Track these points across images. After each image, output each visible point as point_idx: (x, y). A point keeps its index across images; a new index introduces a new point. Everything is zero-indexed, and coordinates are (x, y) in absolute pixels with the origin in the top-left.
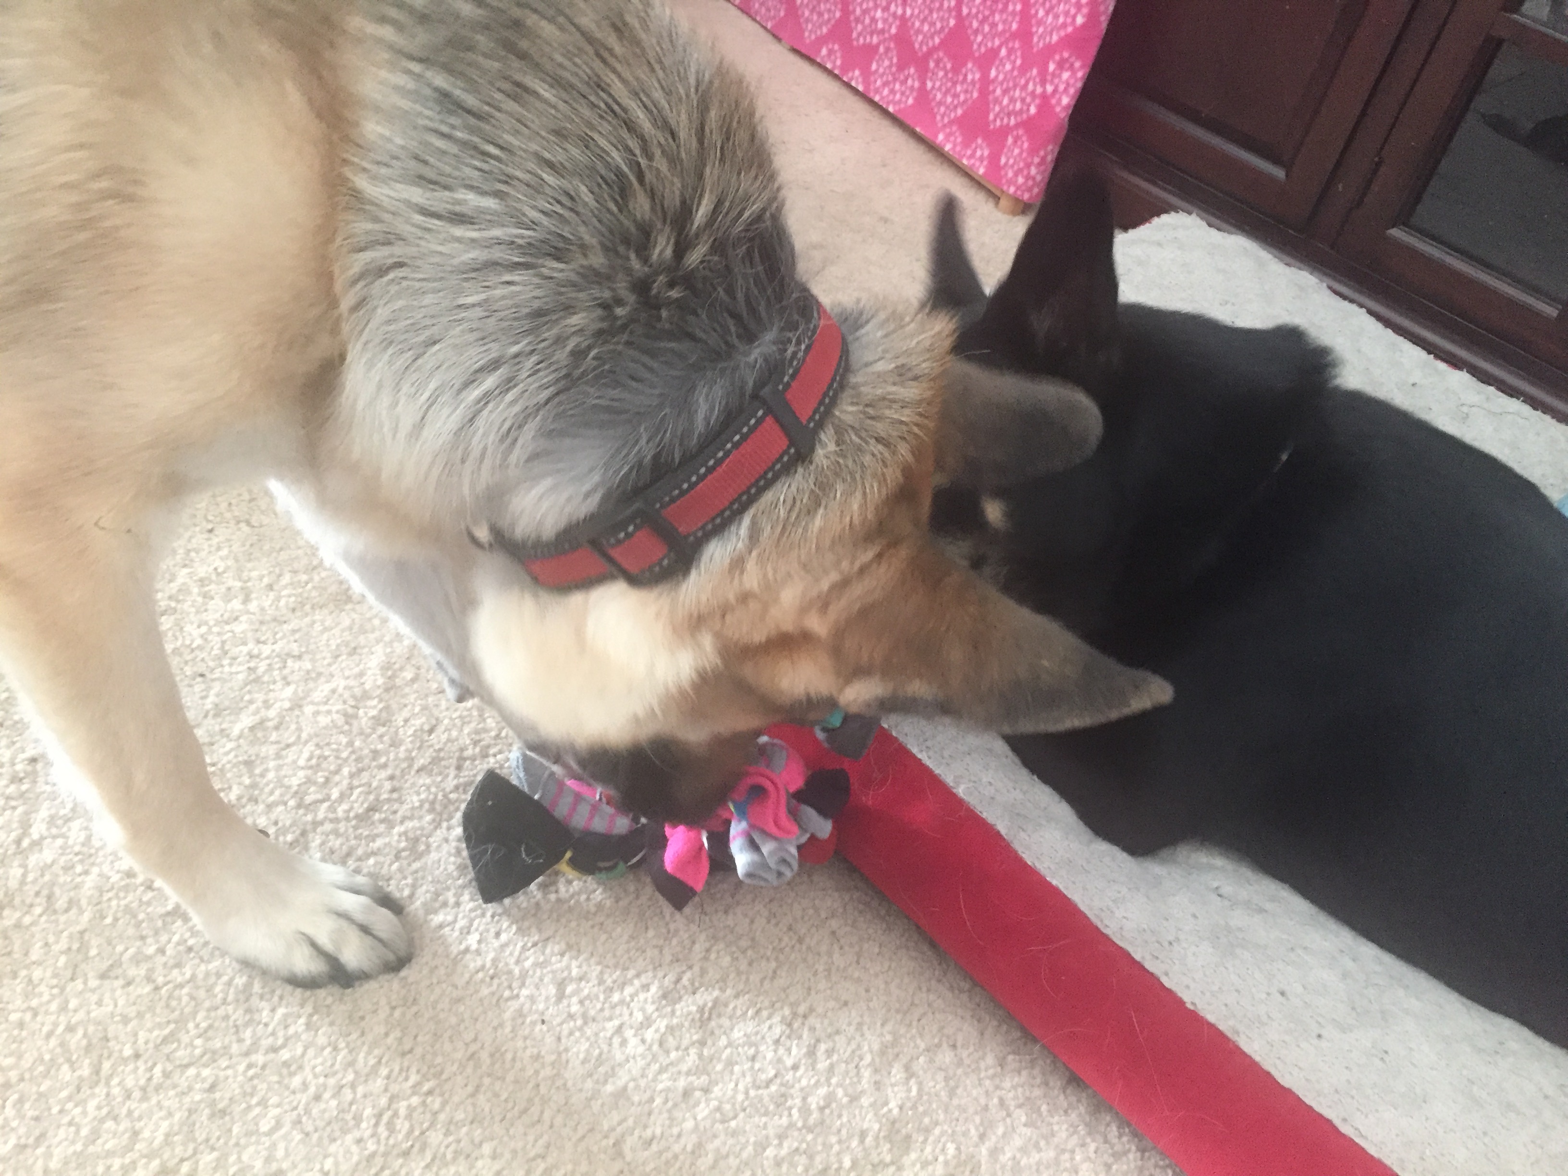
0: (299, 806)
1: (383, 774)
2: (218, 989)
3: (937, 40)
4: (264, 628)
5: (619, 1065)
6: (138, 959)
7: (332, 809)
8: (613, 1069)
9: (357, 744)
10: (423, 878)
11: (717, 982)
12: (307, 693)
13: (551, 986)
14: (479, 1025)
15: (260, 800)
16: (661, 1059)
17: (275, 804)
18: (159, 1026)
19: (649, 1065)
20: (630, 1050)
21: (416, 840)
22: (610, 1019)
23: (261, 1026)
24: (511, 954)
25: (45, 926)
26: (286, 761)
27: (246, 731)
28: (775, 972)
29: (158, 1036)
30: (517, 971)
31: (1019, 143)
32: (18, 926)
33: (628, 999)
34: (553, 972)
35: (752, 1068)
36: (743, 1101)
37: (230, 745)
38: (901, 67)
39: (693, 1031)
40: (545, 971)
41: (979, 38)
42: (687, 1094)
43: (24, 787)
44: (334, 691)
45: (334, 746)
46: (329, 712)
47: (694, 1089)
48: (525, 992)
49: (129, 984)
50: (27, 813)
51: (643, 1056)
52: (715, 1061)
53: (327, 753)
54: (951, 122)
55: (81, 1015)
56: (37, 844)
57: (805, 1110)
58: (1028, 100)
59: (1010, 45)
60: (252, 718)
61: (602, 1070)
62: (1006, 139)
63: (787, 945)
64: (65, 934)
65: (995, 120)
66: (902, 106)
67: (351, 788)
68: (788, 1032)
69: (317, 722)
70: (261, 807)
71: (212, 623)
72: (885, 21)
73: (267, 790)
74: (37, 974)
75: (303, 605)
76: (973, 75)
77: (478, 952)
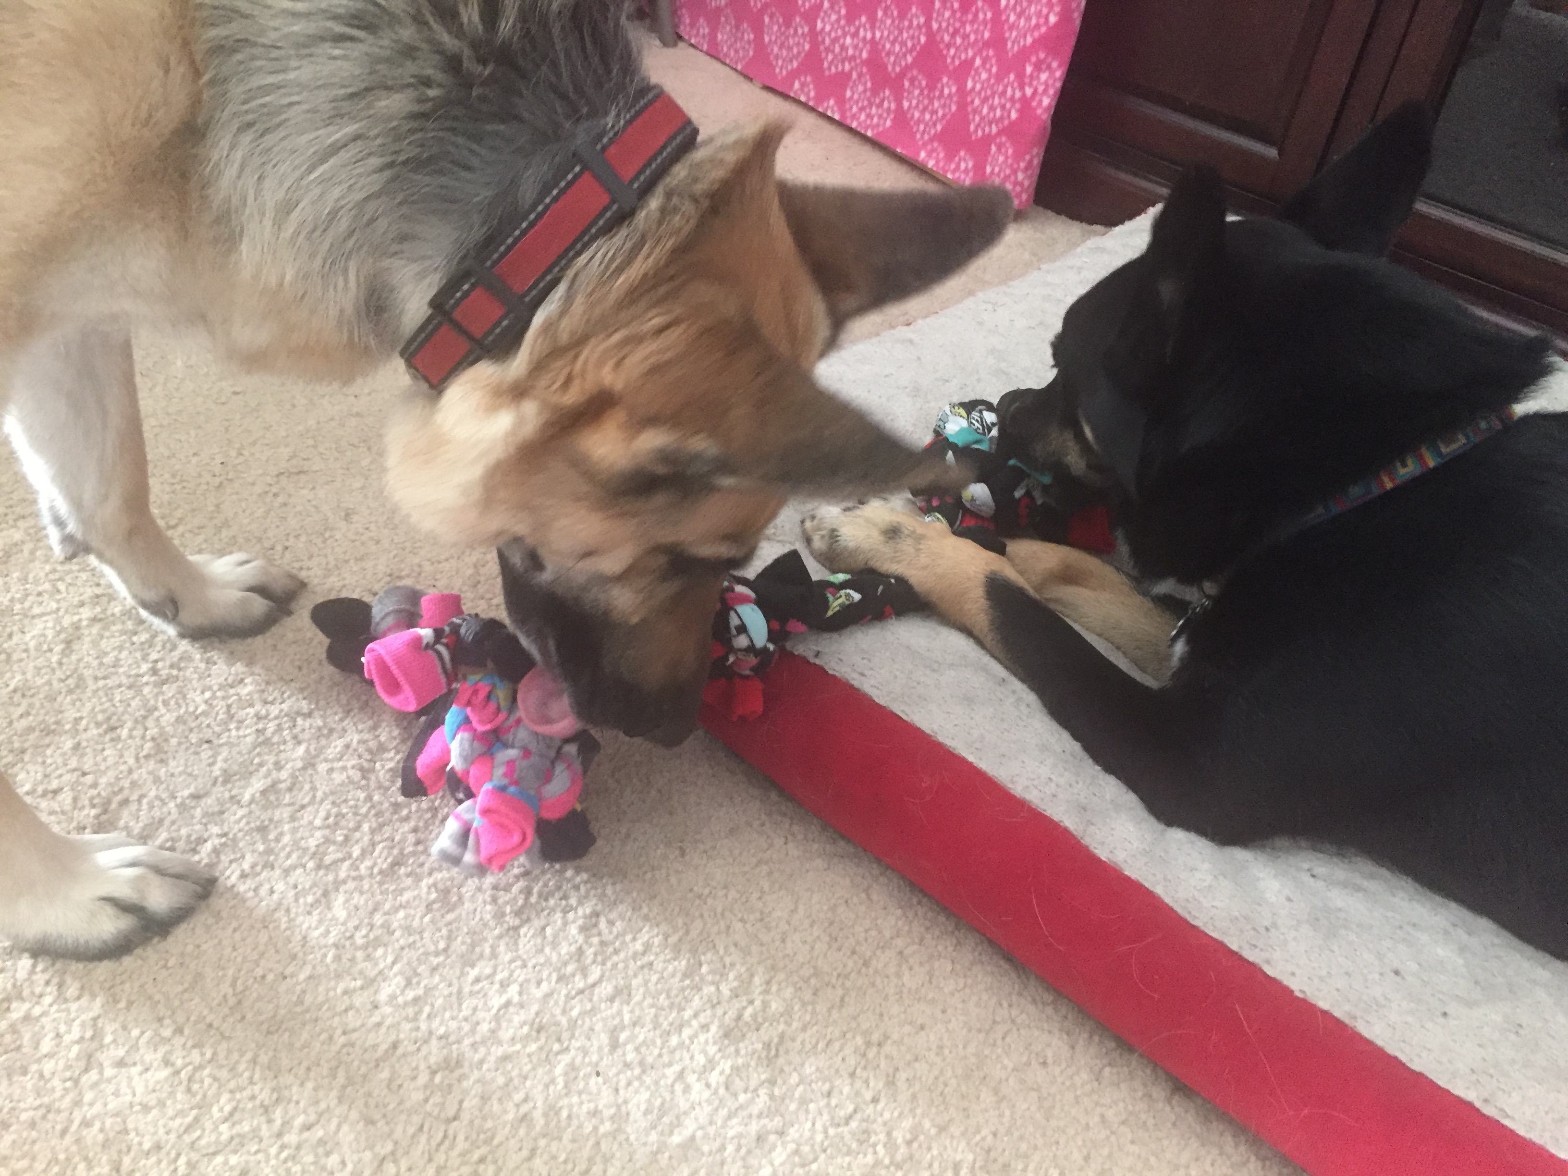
3: (909, 59)
4: (271, 689)
5: (685, 1113)
8: (678, 1117)
10: (458, 929)
11: (781, 1016)
12: (320, 750)
13: (602, 1035)
14: (528, 1083)
15: (276, 865)
16: (729, 1103)
17: (294, 867)
18: (181, 1113)
19: (717, 1110)
20: (694, 1096)
21: (446, 892)
22: (670, 1064)
23: (292, 1105)
24: (556, 1003)
25: (56, 1015)
26: (302, 822)
27: (258, 795)
28: (842, 999)
29: (181, 1125)
30: (564, 1021)
31: (1003, 150)
32: (27, 1018)
33: (687, 1042)
34: (604, 1020)
35: (828, 1105)
36: (822, 1142)
37: (240, 813)
38: (875, 91)
39: (760, 1069)
40: (594, 1019)
41: (952, 51)
42: (760, 1139)
44: (347, 746)
45: (352, 803)
46: (344, 768)
47: (768, 1133)
48: (575, 1044)
49: (147, 1070)
51: (709, 1102)
52: (787, 1101)
53: (344, 811)
54: (931, 140)
55: (98, 1108)
57: (891, 1145)
58: (1008, 106)
59: (984, 54)
60: (262, 781)
61: (666, 1120)
62: (990, 149)
63: (853, 971)
64: (77, 1022)
65: (976, 131)
66: (881, 129)
67: (373, 844)
68: (863, 1063)
69: (332, 780)
70: (278, 872)
71: (215, 688)
72: (856, 47)
73: (282, 855)
74: (48, 1067)
76: (949, 88)
77: (522, 1006)
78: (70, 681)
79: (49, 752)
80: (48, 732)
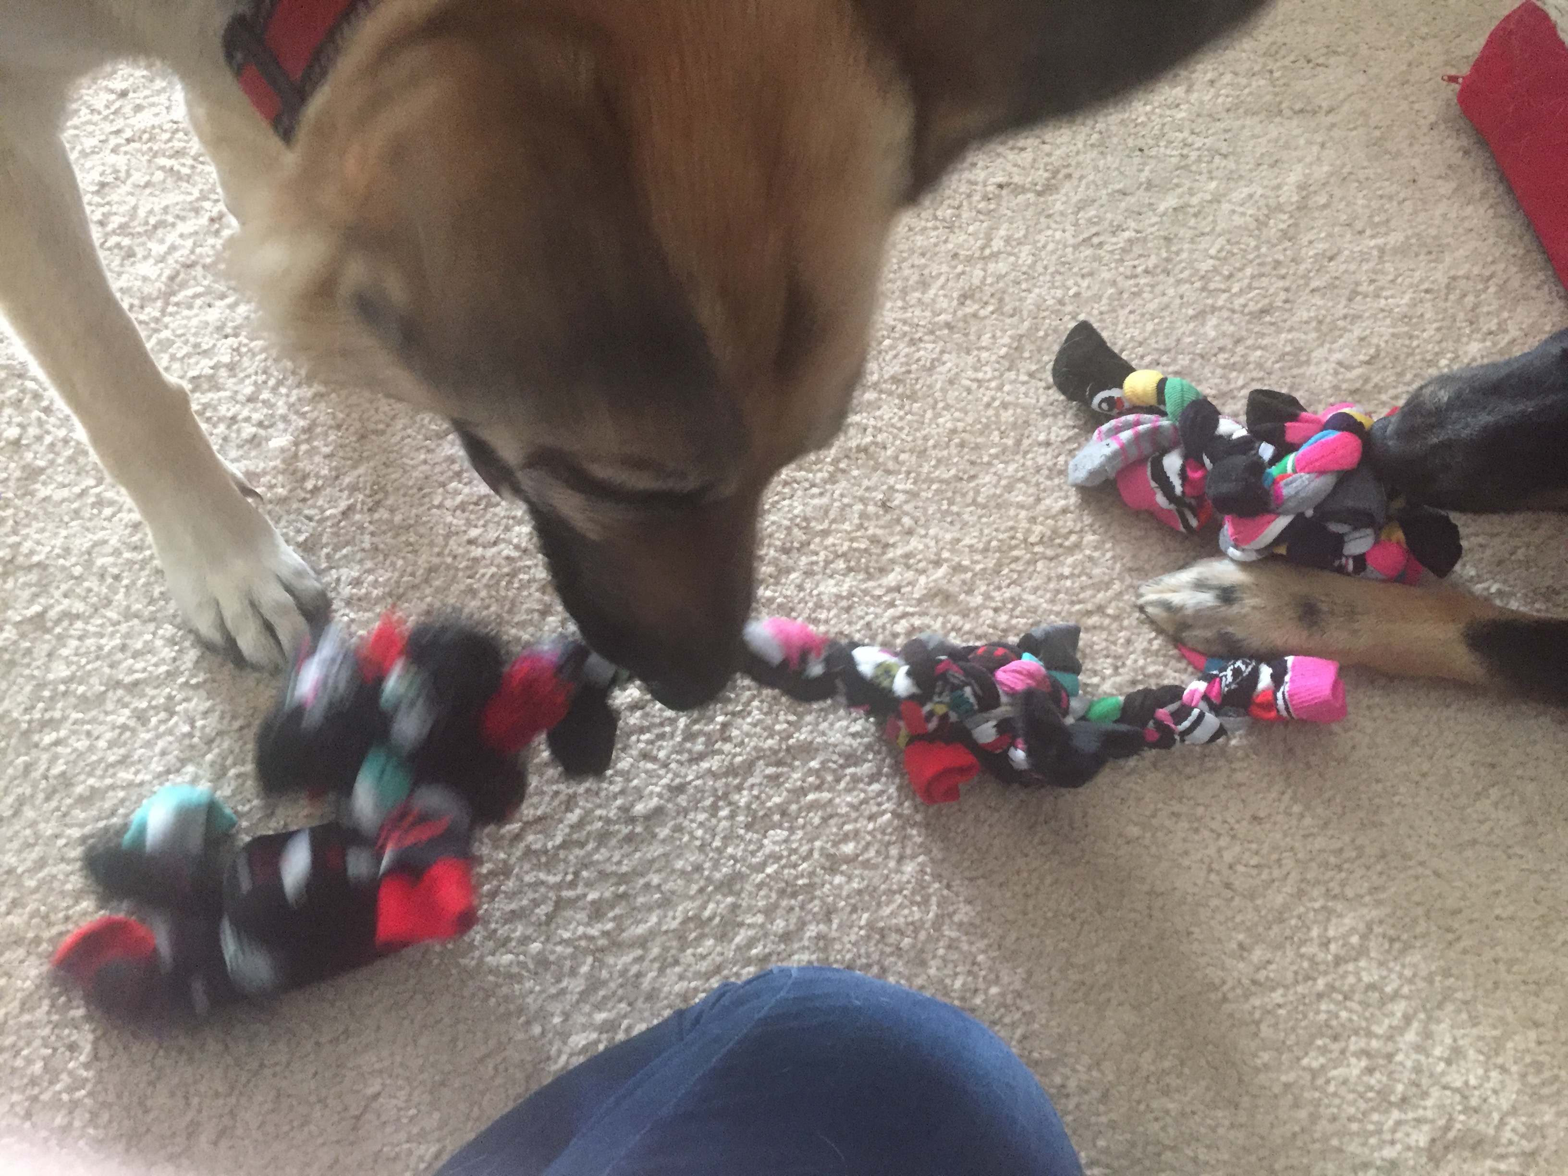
50: (991, 228)
56: (995, 256)
75: (1237, 107)
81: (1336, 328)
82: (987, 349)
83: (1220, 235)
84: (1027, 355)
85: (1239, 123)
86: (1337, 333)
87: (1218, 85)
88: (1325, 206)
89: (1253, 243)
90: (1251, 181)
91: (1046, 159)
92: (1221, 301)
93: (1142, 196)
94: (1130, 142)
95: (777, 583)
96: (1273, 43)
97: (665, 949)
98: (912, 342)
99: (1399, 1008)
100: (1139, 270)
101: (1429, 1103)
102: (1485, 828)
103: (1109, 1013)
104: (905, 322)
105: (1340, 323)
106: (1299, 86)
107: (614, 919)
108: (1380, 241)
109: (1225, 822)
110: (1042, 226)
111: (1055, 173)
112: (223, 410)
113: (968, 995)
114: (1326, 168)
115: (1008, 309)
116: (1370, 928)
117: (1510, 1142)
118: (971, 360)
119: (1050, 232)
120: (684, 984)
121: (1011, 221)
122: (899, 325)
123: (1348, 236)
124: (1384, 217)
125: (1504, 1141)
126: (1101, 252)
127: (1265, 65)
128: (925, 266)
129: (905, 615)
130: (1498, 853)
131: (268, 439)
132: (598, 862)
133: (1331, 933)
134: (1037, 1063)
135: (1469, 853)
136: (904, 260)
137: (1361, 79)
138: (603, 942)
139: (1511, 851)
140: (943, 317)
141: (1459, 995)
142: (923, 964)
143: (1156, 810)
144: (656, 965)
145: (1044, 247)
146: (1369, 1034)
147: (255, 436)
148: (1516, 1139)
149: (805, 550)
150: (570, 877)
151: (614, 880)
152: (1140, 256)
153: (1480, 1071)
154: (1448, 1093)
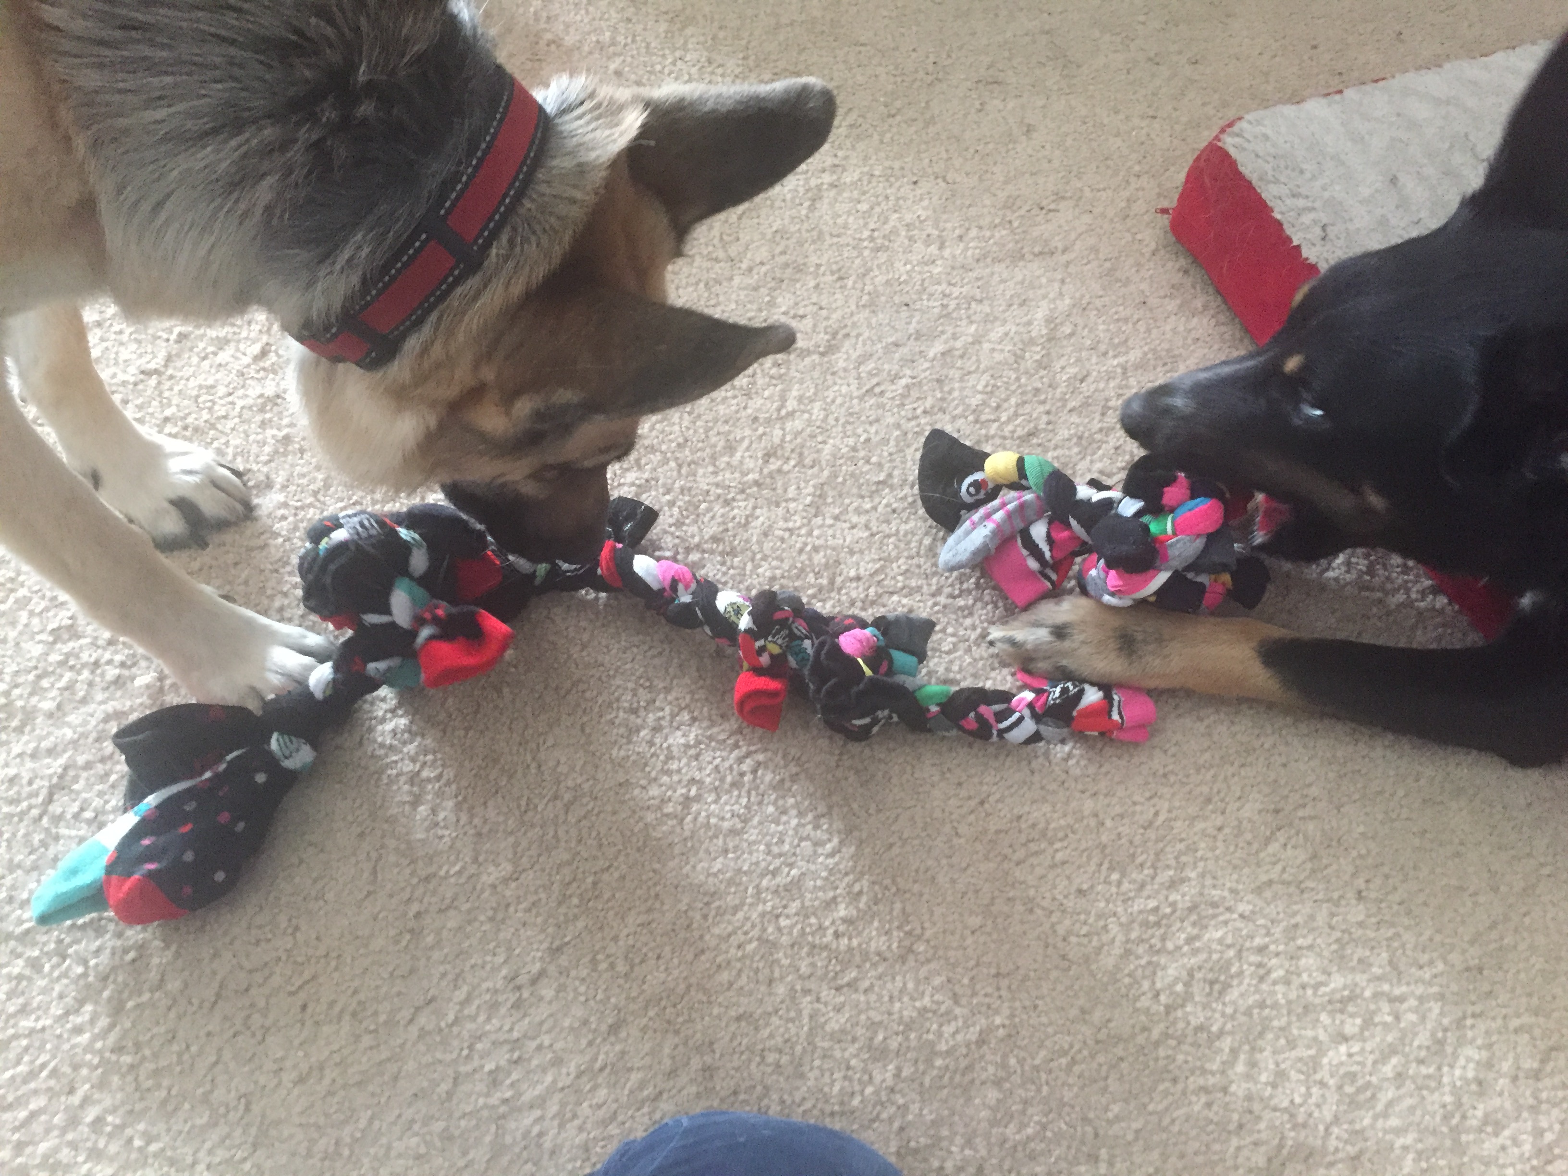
0: (976, 421)
1: (1041, 408)
2: (913, 545)
4: (955, 273)
6: (858, 511)
7: (1000, 428)
9: (1023, 380)
12: (986, 332)
18: (873, 561)
25: (797, 474)
26: (968, 384)
27: (938, 355)
29: (873, 568)
32: (779, 471)
37: (927, 365)
43: (783, 371)
44: (1006, 334)
45: (1005, 379)
46: (1002, 351)
49: (853, 527)
50: (783, 391)
53: (999, 384)
55: (823, 541)
56: (791, 414)
60: (942, 346)
67: (1016, 415)
69: (993, 357)
70: (947, 417)
71: (915, 262)
74: (792, 505)
75: (985, 256)
78: (815, 233)
79: (798, 286)
80: (799, 269)
81: (1094, 441)
82: (794, 500)
83: (984, 372)
84: (830, 500)
85: (988, 270)
86: (1095, 446)
87: (965, 239)
88: (1072, 335)
89: (1014, 376)
90: (1005, 321)
91: (825, 323)
92: (993, 428)
93: (913, 346)
94: (897, 299)
95: (629, 742)
96: (1009, 197)
97: (563, 1104)
98: (727, 503)
99: (1226, 1043)
100: (919, 411)
101: (1262, 1126)
102: (1279, 867)
103: (973, 1093)
104: (717, 485)
105: (1098, 437)
106: (1036, 232)
107: (512, 1085)
108: (1122, 359)
109: (1054, 899)
110: (830, 382)
111: (834, 335)
112: (85, 657)
113: (846, 1099)
114: (1067, 301)
115: (808, 461)
116: (1191, 974)
117: (1337, 1150)
118: (780, 511)
119: (836, 388)
120: (584, 1135)
121: (801, 382)
122: (713, 489)
123: (1094, 360)
124: (1123, 337)
125: (1332, 1149)
126: (884, 400)
127: (1004, 216)
128: (730, 432)
129: (748, 755)
130: (1292, 889)
131: (133, 679)
132: (489, 1032)
133: (1159, 985)
134: (916, 1151)
135: (1268, 894)
136: (711, 428)
137: (1087, 219)
138: (503, 1109)
139: (1303, 886)
140: (751, 477)
141: (1276, 1023)
142: (802, 1076)
143: (993, 898)
144: (556, 1123)
145: (833, 401)
146: (1204, 1072)
147: (119, 677)
148: (1341, 1145)
149: (651, 708)
150: (465, 1052)
151: (506, 1047)
152: (918, 399)
153: (1303, 1090)
154: (1278, 1114)
